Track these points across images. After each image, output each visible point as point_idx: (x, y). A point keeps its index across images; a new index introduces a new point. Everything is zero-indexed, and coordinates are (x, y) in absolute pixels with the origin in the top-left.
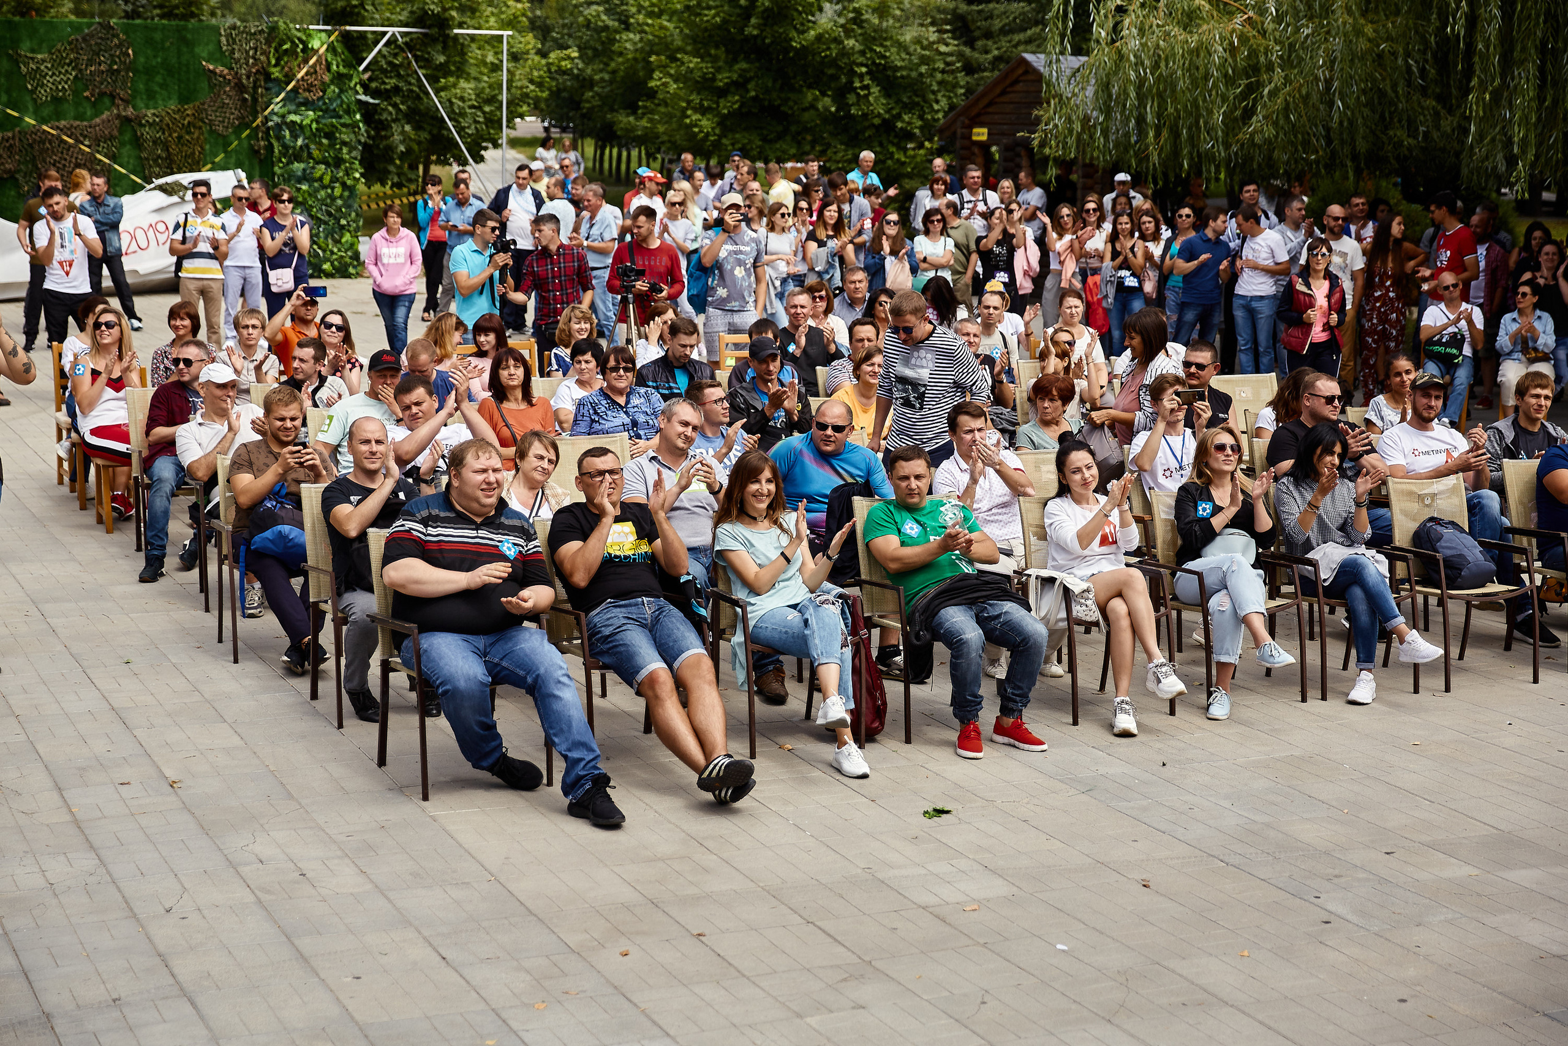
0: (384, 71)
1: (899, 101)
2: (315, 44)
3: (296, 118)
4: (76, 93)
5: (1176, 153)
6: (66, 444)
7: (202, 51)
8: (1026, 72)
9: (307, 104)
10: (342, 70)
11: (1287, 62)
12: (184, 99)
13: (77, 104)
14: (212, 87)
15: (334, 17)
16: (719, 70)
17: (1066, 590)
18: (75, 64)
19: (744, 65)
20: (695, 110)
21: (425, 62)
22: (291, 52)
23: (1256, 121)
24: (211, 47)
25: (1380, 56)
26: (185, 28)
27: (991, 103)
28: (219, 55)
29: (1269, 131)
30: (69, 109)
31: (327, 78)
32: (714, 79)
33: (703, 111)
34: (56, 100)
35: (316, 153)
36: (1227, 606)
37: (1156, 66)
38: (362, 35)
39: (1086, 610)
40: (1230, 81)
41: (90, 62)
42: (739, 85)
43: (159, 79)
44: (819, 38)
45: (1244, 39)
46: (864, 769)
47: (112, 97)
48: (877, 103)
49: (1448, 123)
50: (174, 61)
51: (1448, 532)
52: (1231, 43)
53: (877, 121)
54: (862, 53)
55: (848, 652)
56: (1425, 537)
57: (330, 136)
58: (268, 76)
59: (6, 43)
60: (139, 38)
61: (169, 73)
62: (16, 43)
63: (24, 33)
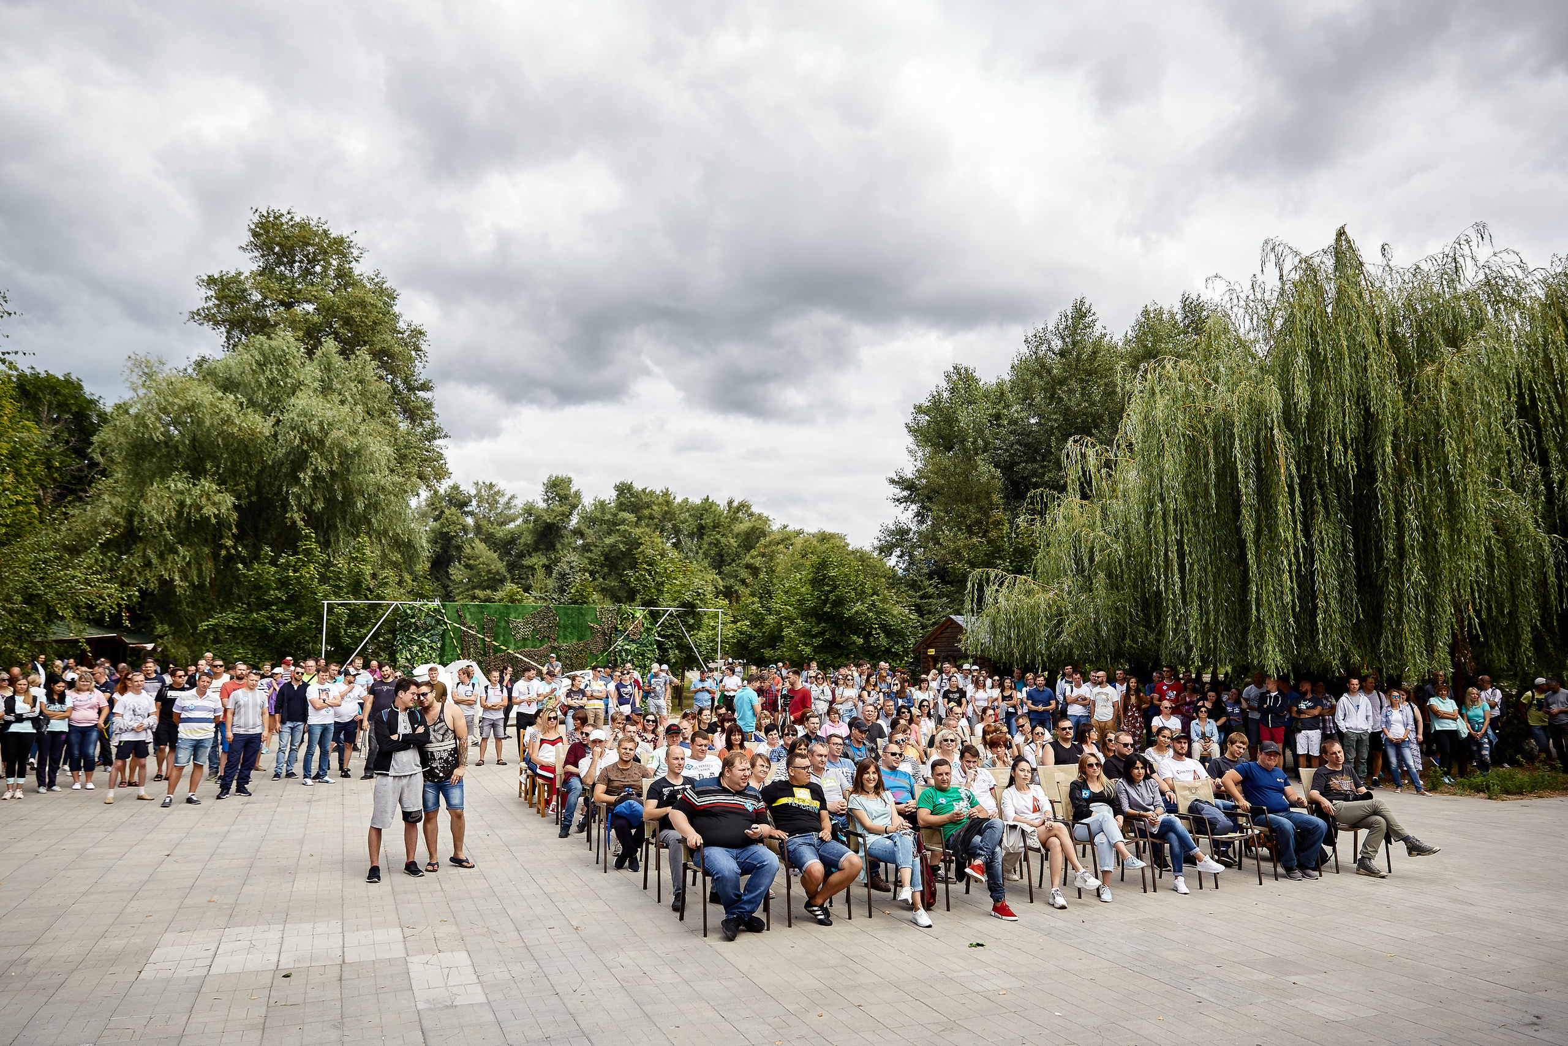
0: (667, 627)
1: (892, 640)
2: (637, 615)
3: (628, 647)
4: (533, 636)
5: (1025, 654)
6: (524, 776)
7: (589, 618)
8: (952, 624)
9: (632, 641)
10: (649, 626)
11: (1075, 611)
12: (580, 639)
13: (533, 641)
14: (592, 633)
15: (646, 604)
16: (813, 627)
17: (1023, 831)
18: (533, 624)
19: (824, 625)
20: (803, 645)
21: (685, 623)
22: (627, 619)
23: (1064, 636)
24: (593, 617)
25: (1117, 608)
26: (582, 608)
27: (935, 638)
28: (596, 620)
29: (1070, 640)
30: (529, 643)
31: (642, 630)
32: (811, 631)
33: (806, 645)
34: (524, 639)
35: (636, 662)
36: (1105, 840)
37: (1015, 613)
38: (658, 612)
39: (1034, 842)
40: (1049, 620)
41: (540, 623)
42: (822, 633)
43: (569, 630)
44: (857, 612)
45: (1055, 602)
46: (928, 922)
47: (549, 638)
48: (883, 640)
49: (1152, 637)
51: (1206, 806)
52: (1049, 604)
53: (883, 649)
54: (876, 619)
55: (918, 860)
56: (1194, 808)
57: (642, 655)
58: (616, 629)
59: (504, 614)
60: (561, 612)
61: (574, 627)
62: (508, 614)
63: (512, 610)
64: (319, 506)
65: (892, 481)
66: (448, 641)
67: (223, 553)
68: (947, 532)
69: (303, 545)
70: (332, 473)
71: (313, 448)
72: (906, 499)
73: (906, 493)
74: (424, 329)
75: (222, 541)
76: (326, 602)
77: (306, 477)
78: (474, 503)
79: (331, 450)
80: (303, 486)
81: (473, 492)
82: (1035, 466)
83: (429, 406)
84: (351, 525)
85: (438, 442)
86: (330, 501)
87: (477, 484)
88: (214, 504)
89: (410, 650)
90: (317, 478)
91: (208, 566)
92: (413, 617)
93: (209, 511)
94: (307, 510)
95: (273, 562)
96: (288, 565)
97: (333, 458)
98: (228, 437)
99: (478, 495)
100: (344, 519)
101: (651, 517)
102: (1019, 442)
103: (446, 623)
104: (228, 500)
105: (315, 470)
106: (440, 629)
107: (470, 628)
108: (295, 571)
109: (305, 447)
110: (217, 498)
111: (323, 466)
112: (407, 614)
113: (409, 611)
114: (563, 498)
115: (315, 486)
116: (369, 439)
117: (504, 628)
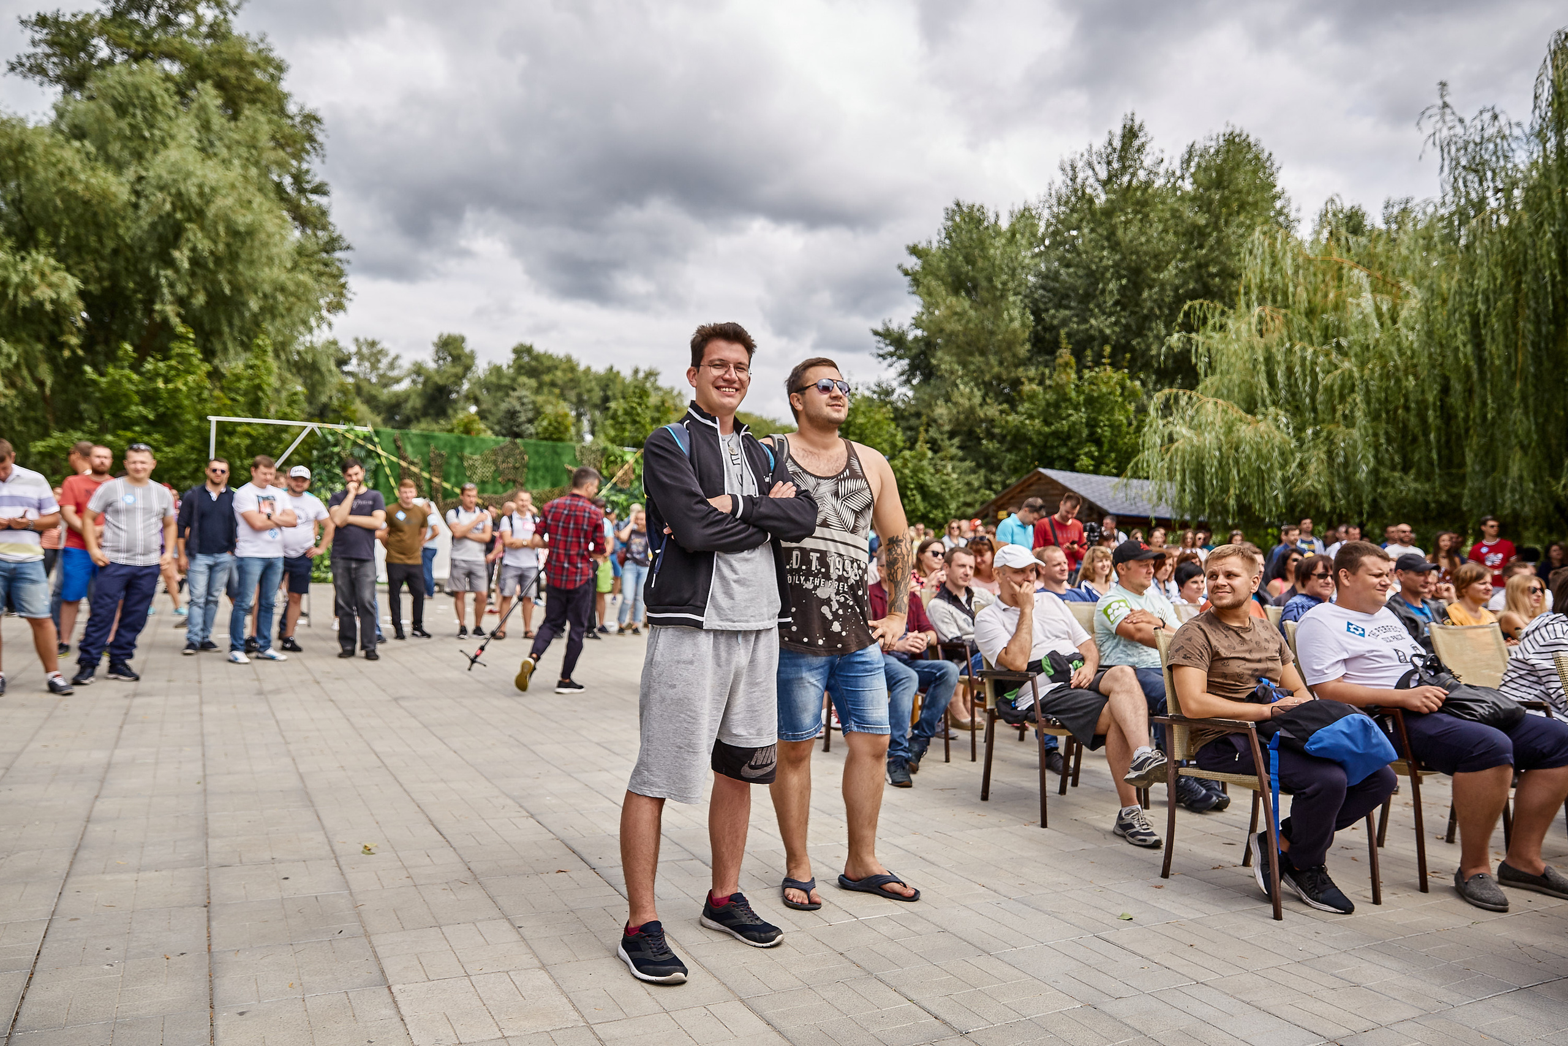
2: (628, 458)
4: (494, 479)
7: (566, 459)
9: (621, 491)
12: (555, 485)
13: (495, 485)
18: (495, 462)
22: (615, 462)
24: (571, 457)
26: (558, 446)
27: (1011, 498)
28: (575, 462)
30: (489, 487)
31: (633, 477)
41: (504, 461)
43: (541, 473)
47: (514, 482)
50: (549, 463)
59: (457, 450)
60: (531, 450)
61: (547, 469)
62: (462, 449)
63: (467, 444)
64: (200, 299)
65: (876, 333)
66: (382, 480)
67: (67, 353)
68: (961, 387)
69: (176, 348)
70: (218, 261)
71: (190, 220)
72: (891, 355)
73: (891, 349)
74: (320, 114)
75: (64, 338)
76: (213, 419)
77: (182, 257)
78: (354, 361)
79: (215, 224)
80: (177, 270)
81: (353, 349)
82: (1067, 312)
83: (324, 213)
84: (240, 332)
85: (338, 254)
86: (216, 299)
87: (357, 340)
88: (51, 285)
89: (331, 490)
90: (196, 261)
91: (45, 372)
92: (335, 445)
93: (43, 293)
94: (182, 302)
95: (136, 367)
96: (156, 374)
97: (218, 234)
98: (69, 196)
99: (359, 353)
100: (231, 325)
101: (553, 384)
102: (1043, 287)
103: (379, 456)
104: (70, 284)
105: (194, 249)
106: (372, 463)
107: (412, 463)
108: (167, 381)
109: (179, 216)
110: (54, 278)
111: (204, 245)
112: (328, 441)
113: (330, 438)
114: (456, 359)
115: (193, 274)
116: (266, 216)
117: (457, 467)
